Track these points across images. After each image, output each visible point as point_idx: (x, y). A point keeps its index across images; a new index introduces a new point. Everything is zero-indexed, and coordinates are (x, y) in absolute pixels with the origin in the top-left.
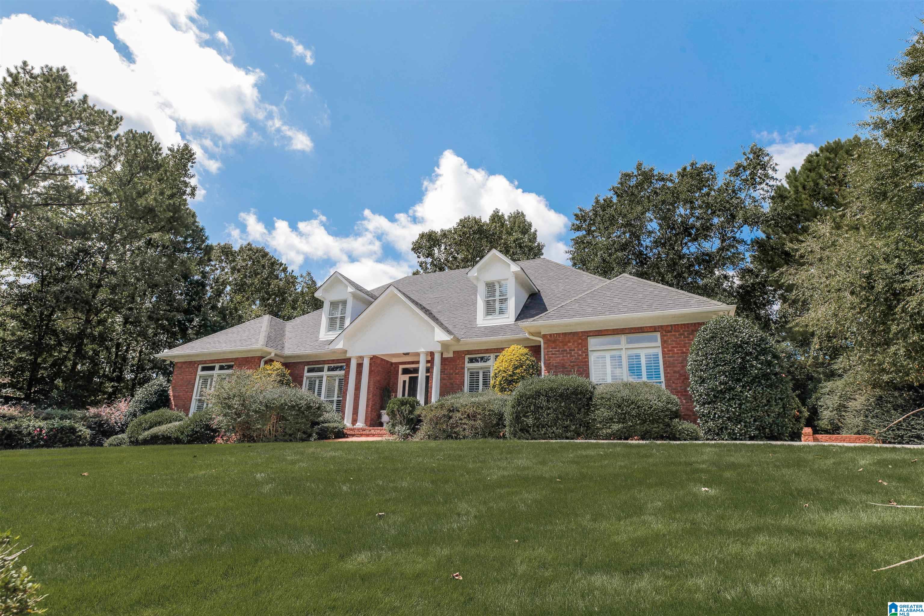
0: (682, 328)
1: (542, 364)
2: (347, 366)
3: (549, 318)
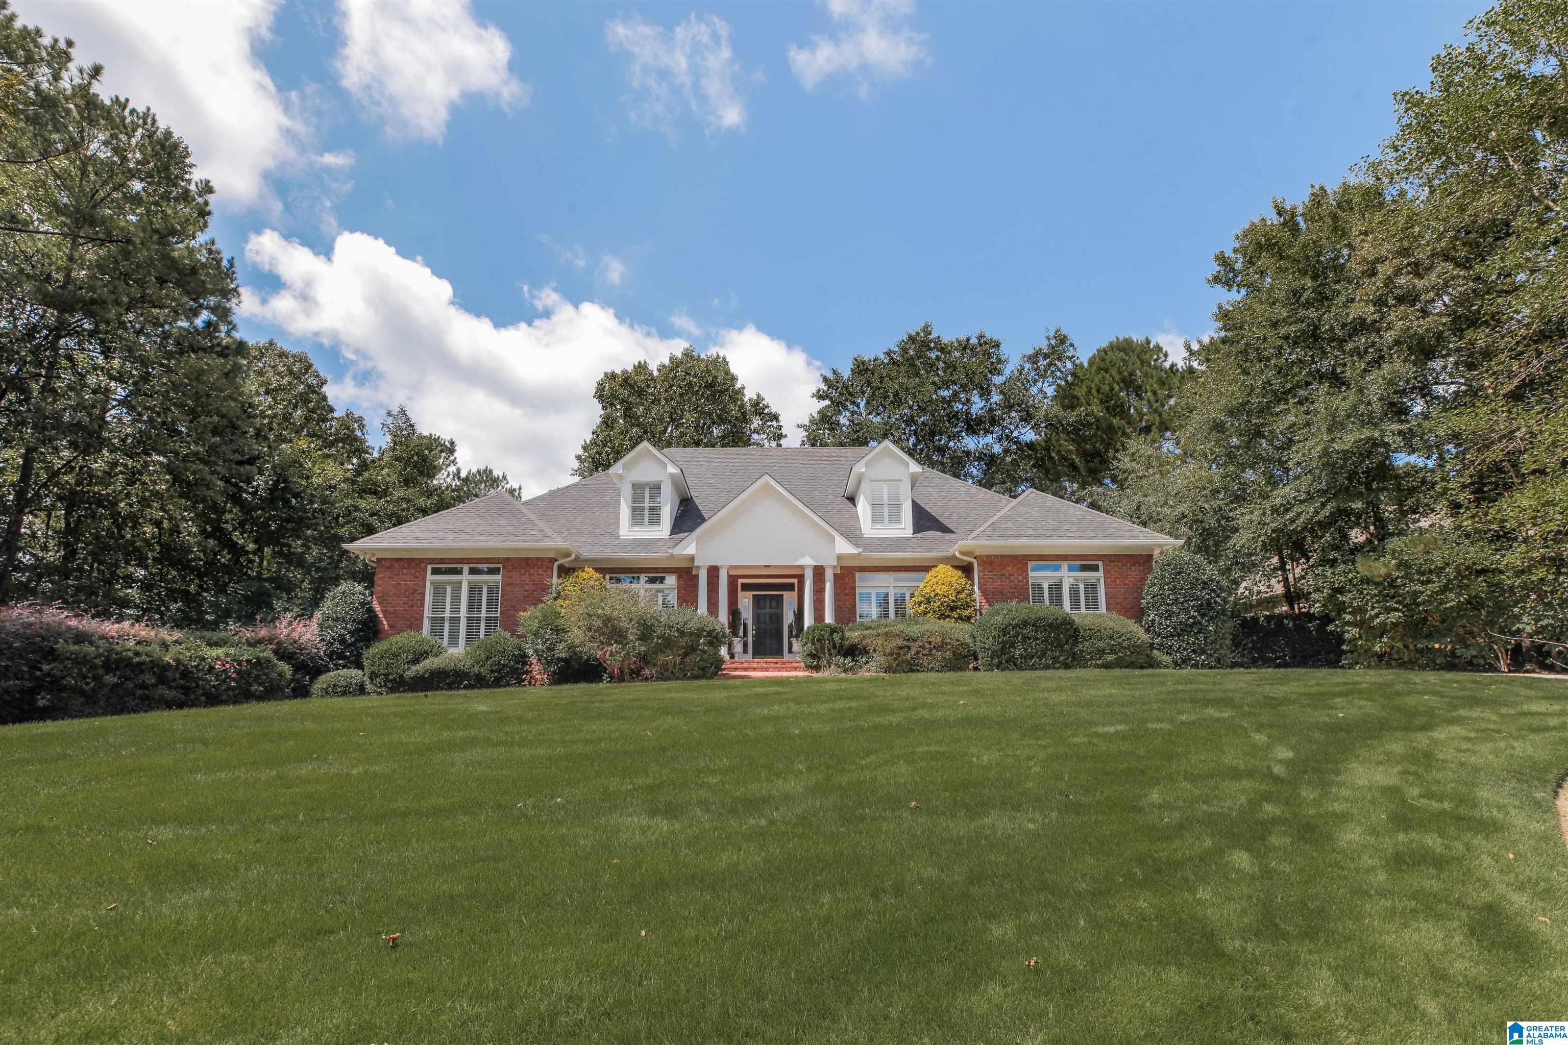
0: (1125, 558)
1: (976, 588)
2: (679, 578)
3: (989, 537)
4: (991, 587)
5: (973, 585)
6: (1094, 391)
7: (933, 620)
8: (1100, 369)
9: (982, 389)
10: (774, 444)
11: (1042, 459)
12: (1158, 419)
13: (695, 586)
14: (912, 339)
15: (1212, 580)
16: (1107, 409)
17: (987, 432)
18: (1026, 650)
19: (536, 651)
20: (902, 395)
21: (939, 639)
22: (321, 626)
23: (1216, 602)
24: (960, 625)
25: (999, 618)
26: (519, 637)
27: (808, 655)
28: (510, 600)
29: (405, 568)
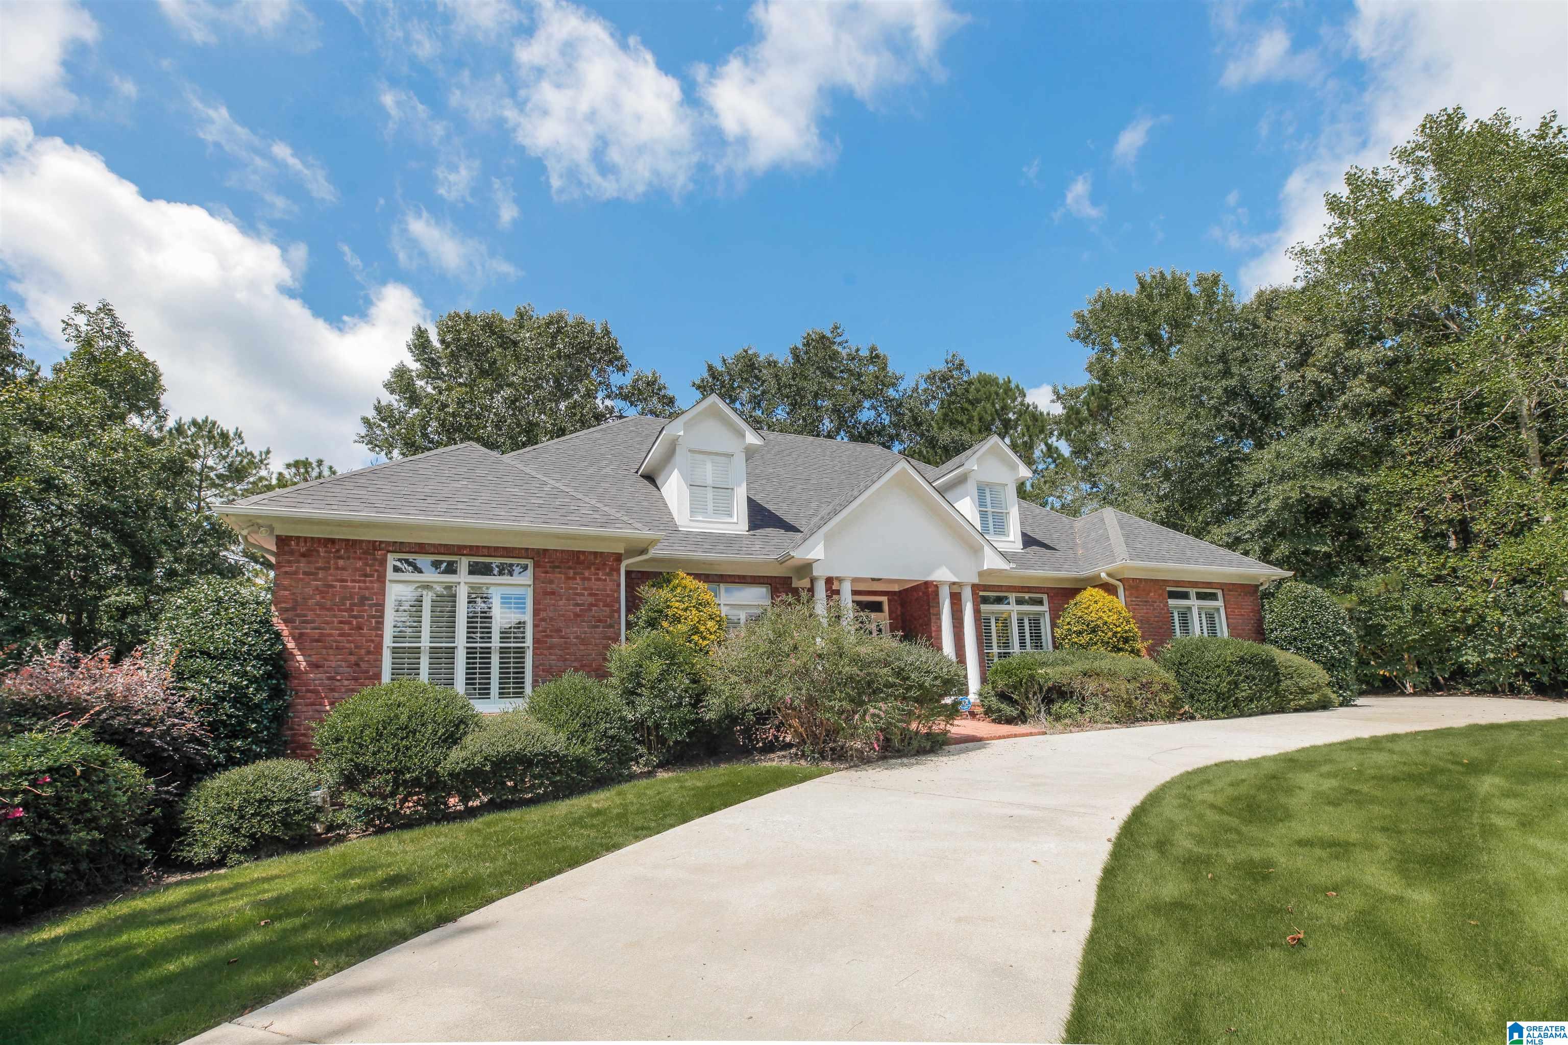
0: (1239, 588)
2: (775, 590)
4: (1138, 615)
28: (551, 619)
29: (341, 558)
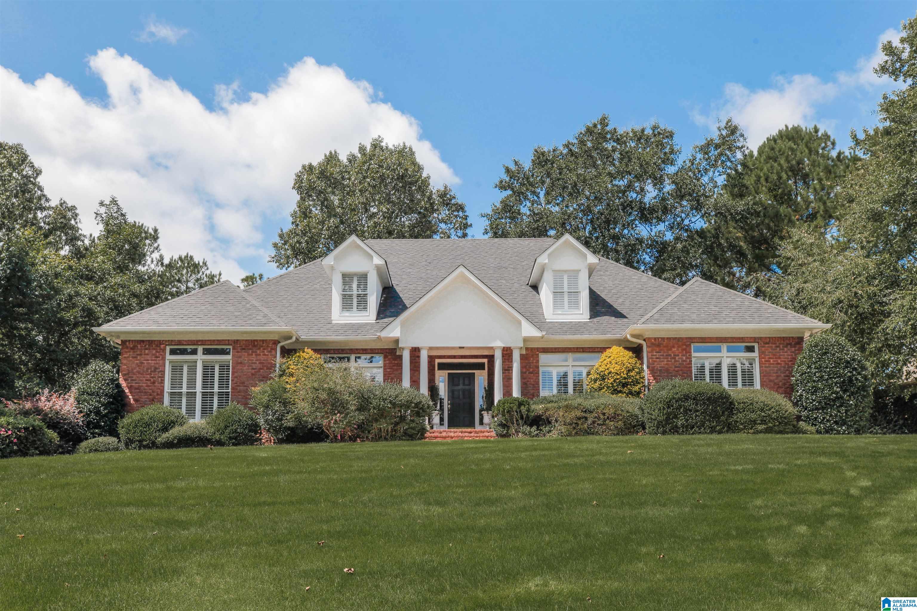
0: (778, 341)
1: (645, 367)
2: (385, 357)
3: (657, 321)
4: (658, 366)
5: (642, 364)
6: (762, 180)
7: (607, 394)
8: (769, 158)
9: (655, 178)
10: (460, 233)
11: (711, 247)
12: (822, 207)
13: (400, 365)
14: (589, 131)
15: (854, 360)
16: (775, 197)
17: (659, 220)
18: (687, 420)
19: (266, 421)
20: (580, 186)
21: (612, 411)
22: (78, 401)
23: (857, 379)
24: (631, 399)
25: (664, 393)
26: (251, 409)
27: (499, 425)
28: (240, 376)
29: (146, 349)
